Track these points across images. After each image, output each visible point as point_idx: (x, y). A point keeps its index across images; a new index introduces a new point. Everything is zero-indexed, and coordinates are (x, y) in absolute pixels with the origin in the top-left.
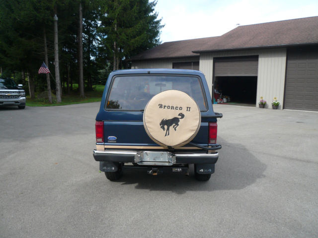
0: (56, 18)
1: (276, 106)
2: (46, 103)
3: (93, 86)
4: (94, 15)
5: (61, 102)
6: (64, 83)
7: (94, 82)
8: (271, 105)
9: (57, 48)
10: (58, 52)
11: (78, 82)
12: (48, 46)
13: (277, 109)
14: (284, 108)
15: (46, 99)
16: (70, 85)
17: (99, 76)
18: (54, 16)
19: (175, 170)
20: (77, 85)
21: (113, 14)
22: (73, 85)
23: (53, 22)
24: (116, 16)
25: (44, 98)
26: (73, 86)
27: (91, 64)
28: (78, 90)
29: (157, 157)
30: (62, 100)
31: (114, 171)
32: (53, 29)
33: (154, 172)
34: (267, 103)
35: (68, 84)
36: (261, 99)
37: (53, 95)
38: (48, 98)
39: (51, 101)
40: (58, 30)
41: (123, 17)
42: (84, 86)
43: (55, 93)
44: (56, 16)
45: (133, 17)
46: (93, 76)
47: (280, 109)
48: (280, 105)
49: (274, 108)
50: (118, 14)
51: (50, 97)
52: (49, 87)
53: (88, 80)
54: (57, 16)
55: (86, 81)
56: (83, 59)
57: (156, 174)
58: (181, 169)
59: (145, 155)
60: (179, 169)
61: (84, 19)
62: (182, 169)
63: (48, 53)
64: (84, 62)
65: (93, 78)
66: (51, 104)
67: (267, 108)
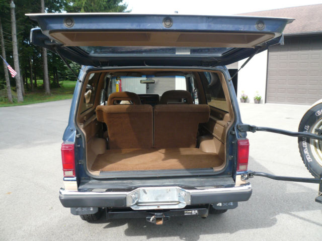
0: (13, 5)
1: (258, 101)
2: (5, 102)
3: (60, 82)
4: (58, 5)
5: (22, 100)
6: (27, 80)
7: (60, 78)
8: (253, 99)
9: (15, 39)
10: (16, 44)
11: (43, 78)
12: (5, 38)
13: (259, 103)
14: (265, 102)
15: (5, 98)
16: (34, 81)
17: (66, 71)
18: (11, 2)
19: (187, 213)
20: (41, 81)
21: (79, 3)
22: (37, 81)
23: (9, 9)
24: (83, 5)
25: (3, 96)
26: (37, 83)
27: (57, 58)
28: (43, 87)
29: (160, 196)
30: (24, 99)
31: (94, 213)
32: (10, 18)
33: (158, 219)
34: (249, 97)
35: (31, 81)
36: (242, 94)
37: (14, 92)
38: (8, 97)
39: (11, 101)
40: (17, 19)
41: (91, 6)
42: (50, 82)
43: (15, 91)
44: (13, 2)
45: (102, 6)
46: (59, 72)
47: (262, 103)
48: (262, 99)
49: (256, 103)
50: (86, 3)
51: (10, 96)
52: (9, 85)
53: (54, 76)
54: (15, 3)
55: (52, 77)
56: (48, 52)
57: (161, 222)
58: (196, 212)
59: (142, 193)
60: (193, 212)
61: (47, 9)
62: (198, 211)
63: (5, 46)
64: (48, 56)
65: (59, 73)
66: (11, 103)
67: (248, 102)
